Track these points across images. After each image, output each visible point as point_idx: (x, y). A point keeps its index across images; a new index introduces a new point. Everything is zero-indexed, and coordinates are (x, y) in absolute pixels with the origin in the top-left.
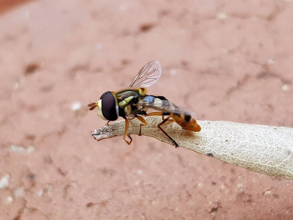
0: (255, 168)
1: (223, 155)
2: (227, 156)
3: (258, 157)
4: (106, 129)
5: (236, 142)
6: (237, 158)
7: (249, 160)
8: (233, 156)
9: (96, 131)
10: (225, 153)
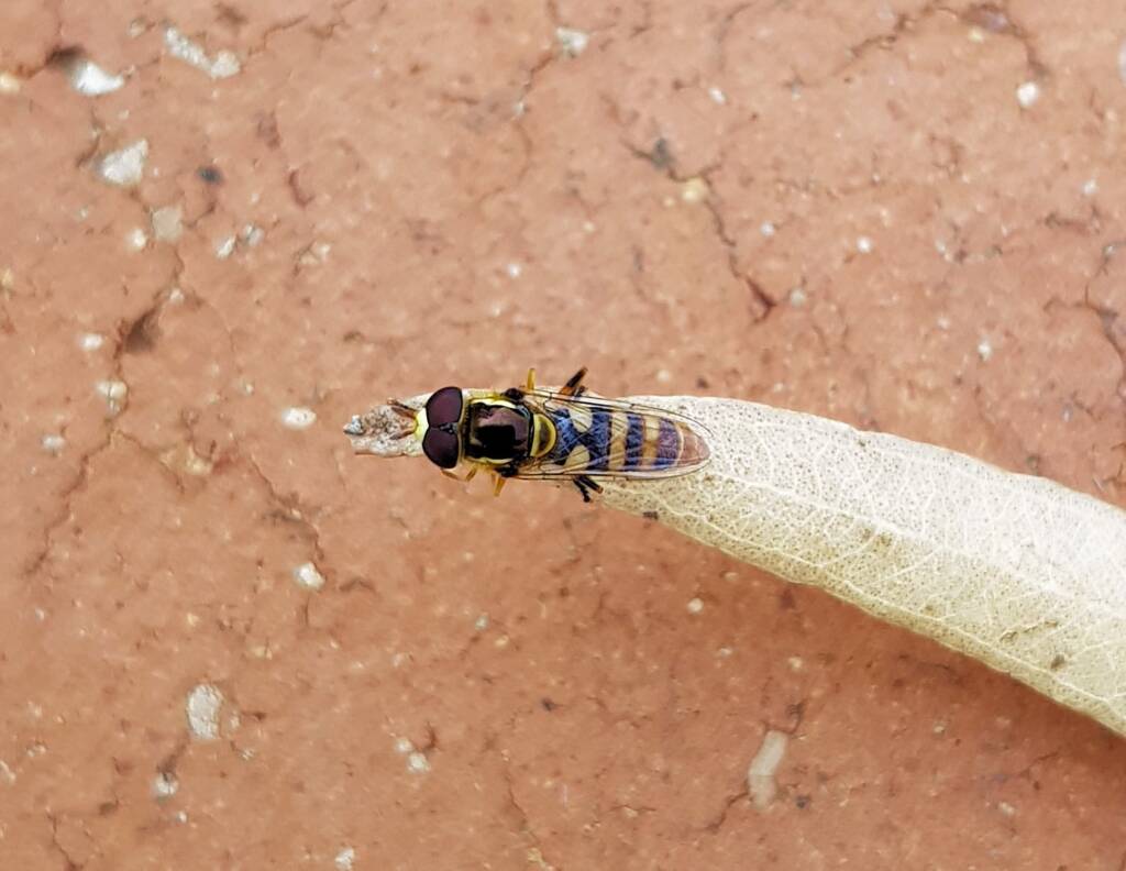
0: (762, 561)
1: (685, 517)
2: (697, 523)
3: (781, 535)
4: (384, 420)
5: (733, 487)
6: (721, 531)
7: (752, 540)
8: (713, 525)
9: (357, 424)
10: (694, 515)
